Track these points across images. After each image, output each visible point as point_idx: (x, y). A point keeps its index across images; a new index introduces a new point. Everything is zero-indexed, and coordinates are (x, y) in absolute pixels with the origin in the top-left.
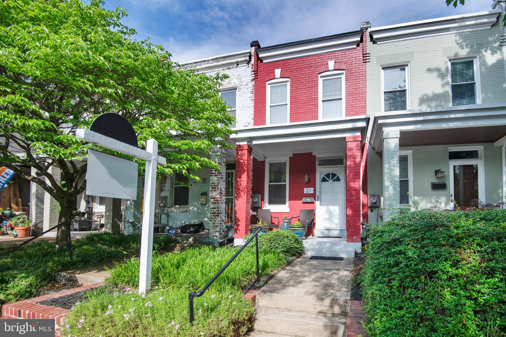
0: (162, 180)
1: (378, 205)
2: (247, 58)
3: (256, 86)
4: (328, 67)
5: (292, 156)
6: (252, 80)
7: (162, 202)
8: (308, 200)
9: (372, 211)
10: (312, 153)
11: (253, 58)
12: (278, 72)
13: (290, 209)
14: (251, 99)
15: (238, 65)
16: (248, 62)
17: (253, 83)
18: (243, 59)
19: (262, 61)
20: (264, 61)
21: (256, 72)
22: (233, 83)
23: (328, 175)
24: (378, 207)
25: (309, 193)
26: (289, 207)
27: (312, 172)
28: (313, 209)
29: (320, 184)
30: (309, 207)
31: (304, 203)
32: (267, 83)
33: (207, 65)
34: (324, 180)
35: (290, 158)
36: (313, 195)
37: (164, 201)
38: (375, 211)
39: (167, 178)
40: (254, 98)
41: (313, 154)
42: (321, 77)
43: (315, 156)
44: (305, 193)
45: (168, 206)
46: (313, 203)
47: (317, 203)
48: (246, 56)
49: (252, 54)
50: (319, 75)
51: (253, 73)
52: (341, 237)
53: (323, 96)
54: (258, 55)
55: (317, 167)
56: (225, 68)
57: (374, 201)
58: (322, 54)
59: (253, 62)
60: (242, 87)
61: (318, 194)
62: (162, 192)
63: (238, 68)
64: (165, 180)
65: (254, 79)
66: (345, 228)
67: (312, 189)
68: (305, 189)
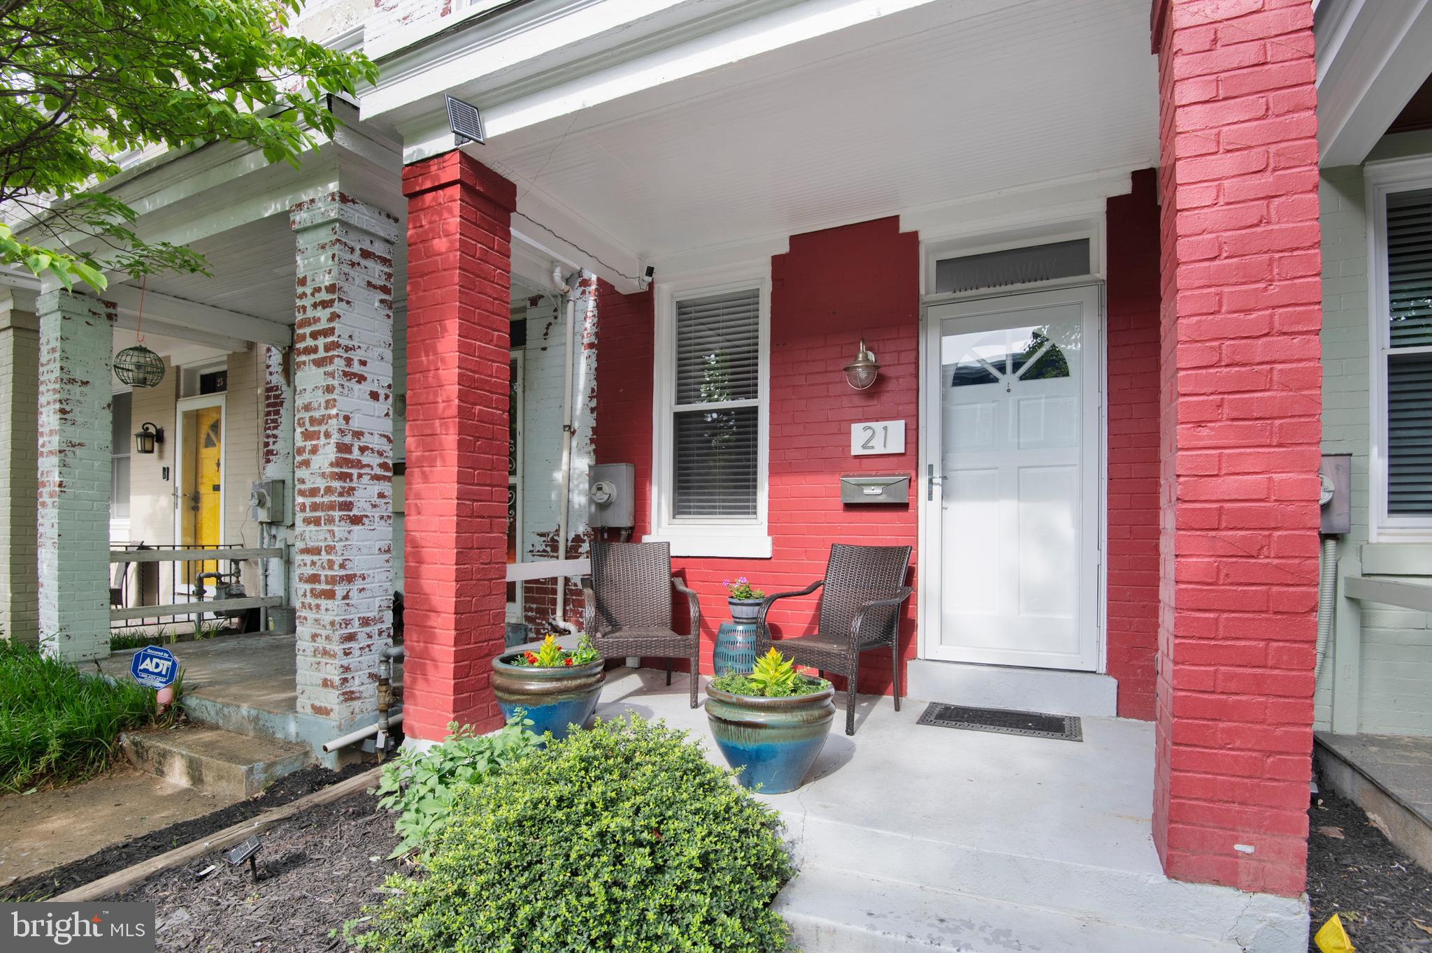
0: (268, 414)
1: (1338, 521)
5: (784, 249)
7: (262, 505)
8: (873, 493)
10: (896, 218)
13: (775, 543)
24: (1342, 539)
25: (880, 448)
26: (771, 531)
27: (899, 329)
28: (901, 541)
29: (944, 397)
30: (879, 530)
31: (850, 507)
34: (964, 373)
35: (776, 260)
36: (905, 462)
37: (269, 502)
39: (281, 404)
41: (904, 227)
43: (914, 236)
44: (856, 450)
45: (288, 520)
46: (903, 506)
47: (928, 510)
55: (923, 297)
61: (929, 452)
62: (268, 461)
64: (277, 413)
66: (1099, 661)
67: (897, 428)
68: (857, 429)
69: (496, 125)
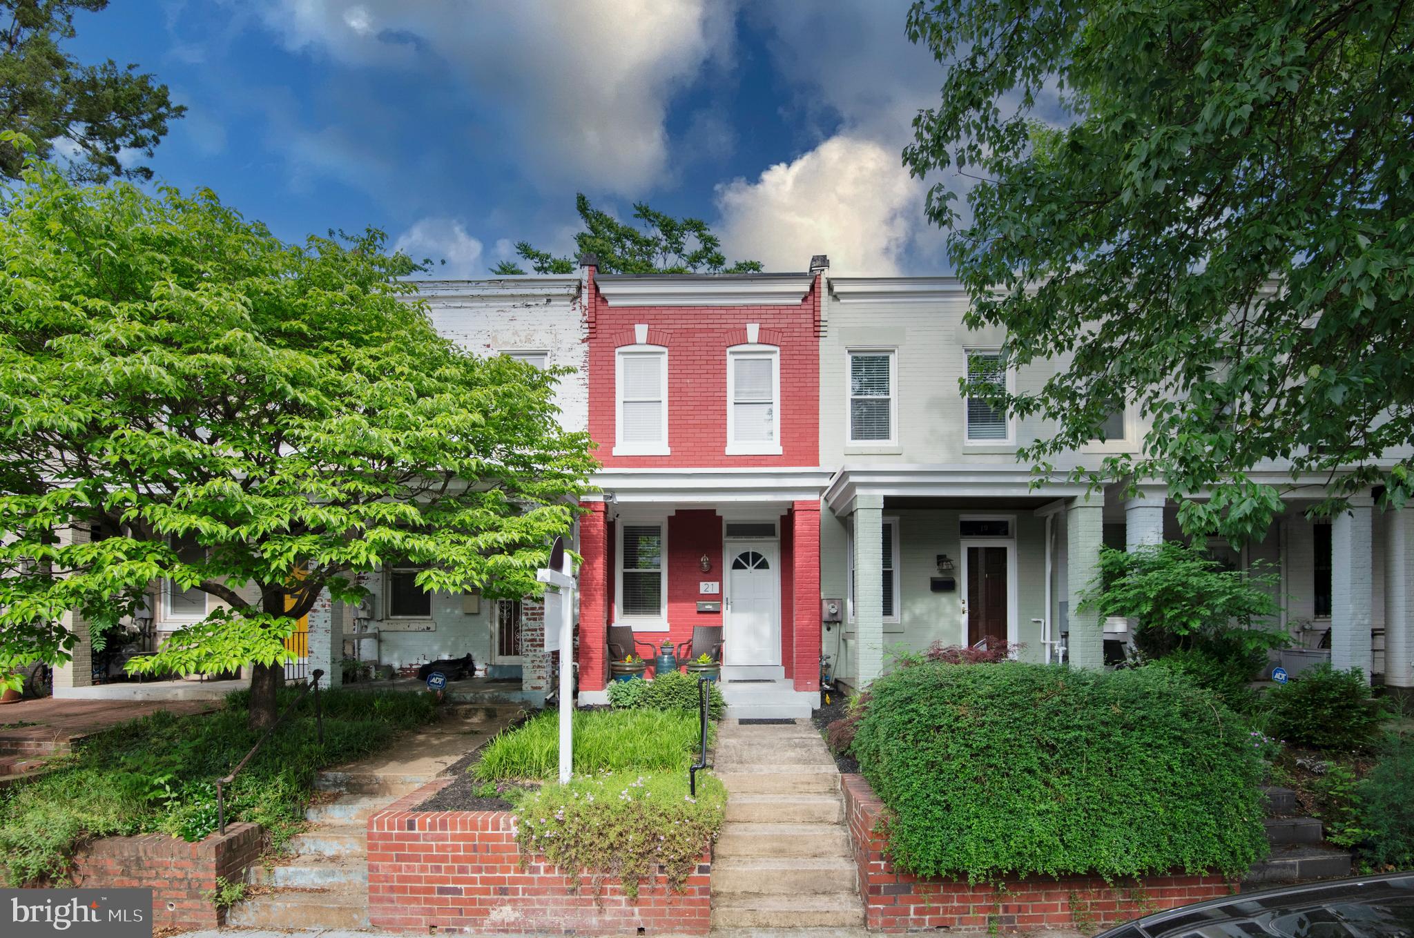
1: (839, 618)
2: (573, 291)
3: (591, 354)
4: (745, 335)
5: (673, 514)
6: (583, 341)
7: (363, 609)
8: (709, 607)
9: (829, 629)
10: (714, 511)
11: (585, 292)
12: (641, 331)
13: (670, 627)
14: (582, 382)
15: (549, 301)
16: (575, 298)
17: (585, 347)
18: (564, 291)
19: (604, 300)
20: (611, 303)
21: (593, 326)
22: (537, 342)
23: (745, 556)
24: (840, 622)
25: (710, 592)
26: (668, 622)
27: (716, 551)
28: (718, 624)
29: (731, 575)
30: (711, 620)
31: (699, 612)
32: (617, 350)
33: (475, 292)
34: (737, 566)
35: (670, 518)
36: (718, 597)
37: (369, 607)
38: (835, 629)
40: (587, 381)
41: (718, 514)
42: (733, 353)
43: (721, 518)
44: (702, 592)
45: (379, 616)
46: (718, 612)
47: (726, 613)
48: (569, 286)
49: (585, 283)
50: (729, 350)
51: (586, 325)
52: (773, 681)
53: (736, 393)
54: (597, 289)
55: (724, 539)
56: (518, 304)
57: (834, 611)
58: (733, 307)
59: (585, 299)
60: (558, 353)
61: (726, 594)
63: (548, 309)
65: (588, 339)
66: (780, 663)
67: (717, 584)
68: (702, 584)
69: (620, 498)
